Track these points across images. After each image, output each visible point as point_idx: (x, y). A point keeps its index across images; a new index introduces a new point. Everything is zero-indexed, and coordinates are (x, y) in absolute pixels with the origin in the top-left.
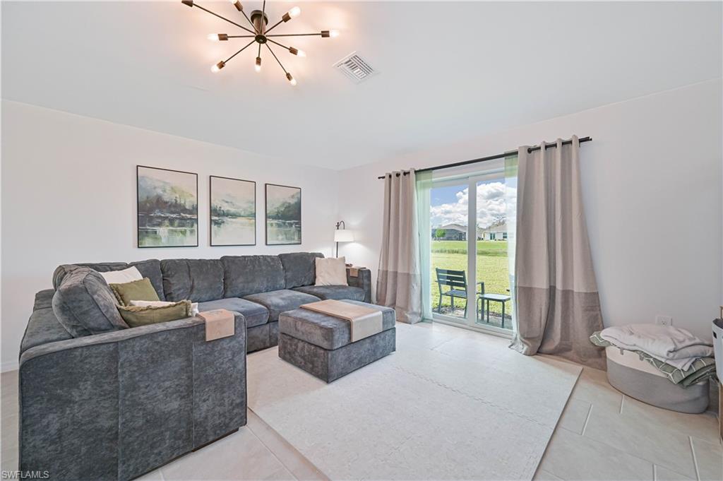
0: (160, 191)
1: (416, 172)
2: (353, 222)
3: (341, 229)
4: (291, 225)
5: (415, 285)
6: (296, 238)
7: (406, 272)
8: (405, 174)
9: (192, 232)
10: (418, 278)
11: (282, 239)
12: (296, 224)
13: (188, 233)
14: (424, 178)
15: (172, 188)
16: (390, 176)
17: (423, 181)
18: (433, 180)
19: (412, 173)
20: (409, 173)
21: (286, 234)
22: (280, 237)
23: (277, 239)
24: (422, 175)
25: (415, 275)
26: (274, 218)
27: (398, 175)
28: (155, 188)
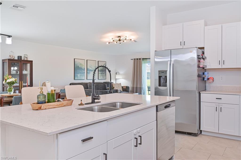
0: (78, 65)
1: (143, 59)
2: (121, 72)
3: (117, 74)
4: (104, 73)
5: (142, 90)
6: (105, 77)
7: (140, 87)
8: (139, 59)
9: (84, 75)
10: (143, 88)
11: (102, 78)
12: (105, 73)
13: (83, 76)
14: (145, 61)
15: (81, 64)
16: (135, 59)
17: (144, 61)
18: (147, 61)
19: (142, 59)
20: (141, 59)
21: (103, 76)
22: (101, 77)
23: (101, 78)
24: (144, 60)
25: (142, 88)
26: (100, 71)
27: (137, 59)
28: (78, 64)
